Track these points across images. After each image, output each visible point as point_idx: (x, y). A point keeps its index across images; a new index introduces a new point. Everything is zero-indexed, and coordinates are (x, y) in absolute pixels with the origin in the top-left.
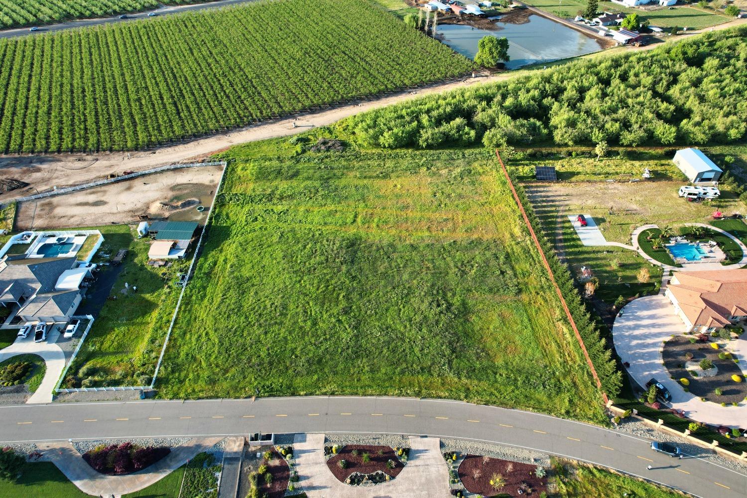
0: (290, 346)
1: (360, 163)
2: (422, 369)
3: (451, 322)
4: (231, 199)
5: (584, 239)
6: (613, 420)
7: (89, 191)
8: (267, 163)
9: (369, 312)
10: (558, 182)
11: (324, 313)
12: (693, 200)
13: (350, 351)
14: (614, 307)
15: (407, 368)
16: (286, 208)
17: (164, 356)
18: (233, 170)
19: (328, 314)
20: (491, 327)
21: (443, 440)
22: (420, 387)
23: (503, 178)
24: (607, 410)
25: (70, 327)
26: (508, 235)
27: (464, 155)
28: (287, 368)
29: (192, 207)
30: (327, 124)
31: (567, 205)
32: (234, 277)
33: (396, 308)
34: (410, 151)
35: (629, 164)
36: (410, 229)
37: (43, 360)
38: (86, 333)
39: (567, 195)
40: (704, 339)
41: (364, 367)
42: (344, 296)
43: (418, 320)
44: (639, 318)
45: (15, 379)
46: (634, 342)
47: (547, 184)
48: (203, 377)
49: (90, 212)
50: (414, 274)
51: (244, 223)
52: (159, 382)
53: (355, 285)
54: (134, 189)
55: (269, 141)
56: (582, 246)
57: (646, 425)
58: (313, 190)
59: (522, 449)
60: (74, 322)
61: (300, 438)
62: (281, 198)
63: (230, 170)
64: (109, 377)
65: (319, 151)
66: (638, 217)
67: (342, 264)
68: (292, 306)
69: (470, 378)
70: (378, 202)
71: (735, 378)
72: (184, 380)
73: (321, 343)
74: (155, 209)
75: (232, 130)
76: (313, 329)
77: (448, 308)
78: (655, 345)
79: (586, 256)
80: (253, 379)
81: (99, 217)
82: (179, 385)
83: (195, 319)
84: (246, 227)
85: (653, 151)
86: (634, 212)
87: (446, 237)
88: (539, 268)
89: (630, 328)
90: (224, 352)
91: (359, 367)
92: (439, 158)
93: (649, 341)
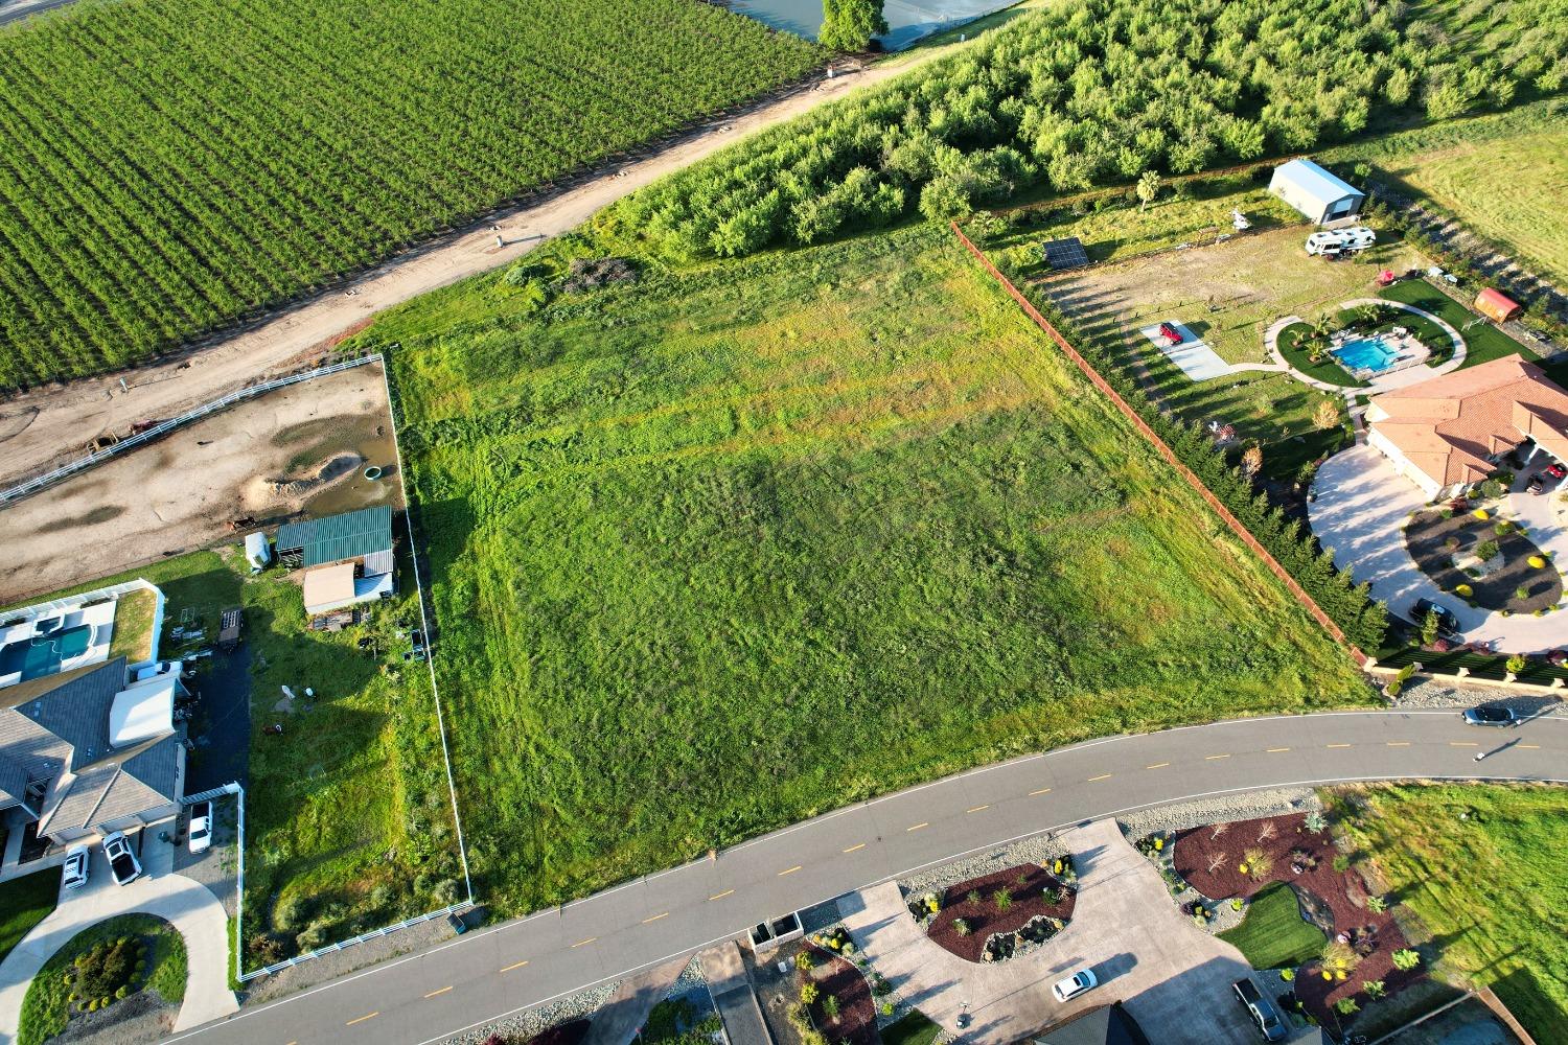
0: (735, 723)
1: (688, 300)
2: (1020, 694)
3: (1028, 587)
4: (436, 437)
5: (1190, 369)
6: (1385, 692)
7: (55, 491)
8: (479, 338)
9: (861, 609)
10: (1092, 266)
11: (772, 634)
12: (1335, 257)
13: (863, 698)
14: (1297, 486)
15: (990, 700)
16: (573, 430)
17: (462, 824)
18: (405, 368)
19: (782, 633)
20: (1104, 578)
21: (1122, 819)
22: (1031, 731)
23: (989, 279)
24: (1369, 676)
25: (197, 824)
26: (1051, 393)
27: (892, 245)
28: (752, 771)
29: (349, 473)
30: (572, 228)
31: (1129, 309)
32: (536, 609)
33: (911, 586)
34: (779, 254)
35: (1199, 206)
36: (857, 418)
37: (163, 922)
38: (240, 827)
39: (1120, 289)
40: (1461, 508)
41: (905, 722)
42: (795, 591)
43: (965, 601)
44: (1344, 496)
45: (113, 987)
46: (1357, 542)
47: (1073, 274)
48: (579, 844)
49: (89, 540)
50: (913, 509)
51: (494, 485)
52: (483, 885)
53: (806, 561)
54: (179, 462)
55: (459, 288)
56: (1190, 383)
57: (1438, 685)
58: (613, 379)
59: (1264, 790)
60: (200, 811)
61: (849, 905)
62: (551, 411)
63: (398, 371)
64: (354, 910)
65: (585, 289)
66: (1260, 308)
67: (757, 522)
68: (697, 639)
69: (1114, 686)
70: (765, 377)
71: (1535, 562)
72: (539, 863)
73: (797, 697)
74: (259, 496)
75: (355, 279)
76: (767, 675)
77: (1011, 562)
78: (1390, 538)
79: (1206, 400)
80: (692, 815)
81: (122, 548)
82: (531, 879)
83: (493, 722)
84: (503, 492)
85: (1230, 176)
86: (1248, 299)
87: (935, 417)
88: (1137, 442)
89: (1338, 519)
90: (598, 776)
91: (897, 725)
92: (845, 260)
93: (1380, 533)
